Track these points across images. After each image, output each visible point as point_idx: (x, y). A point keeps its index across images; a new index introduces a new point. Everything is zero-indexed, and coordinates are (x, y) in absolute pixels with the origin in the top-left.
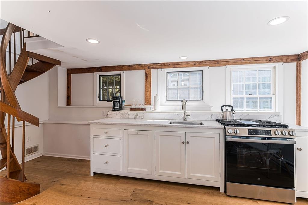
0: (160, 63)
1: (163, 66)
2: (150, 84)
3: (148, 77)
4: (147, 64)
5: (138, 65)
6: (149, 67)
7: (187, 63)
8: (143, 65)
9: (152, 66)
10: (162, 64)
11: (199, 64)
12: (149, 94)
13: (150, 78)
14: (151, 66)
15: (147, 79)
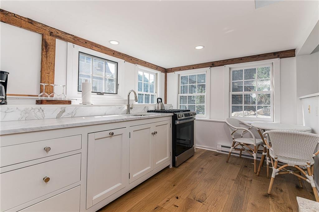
0: (72, 35)
1: (76, 40)
2: (53, 62)
3: (50, 50)
4: (48, 26)
5: (25, 18)
6: (52, 33)
7: (106, 49)
8: (40, 25)
9: (58, 33)
10: (76, 37)
11: (117, 55)
12: (50, 78)
13: (53, 53)
14: (55, 33)
15: (47, 51)
